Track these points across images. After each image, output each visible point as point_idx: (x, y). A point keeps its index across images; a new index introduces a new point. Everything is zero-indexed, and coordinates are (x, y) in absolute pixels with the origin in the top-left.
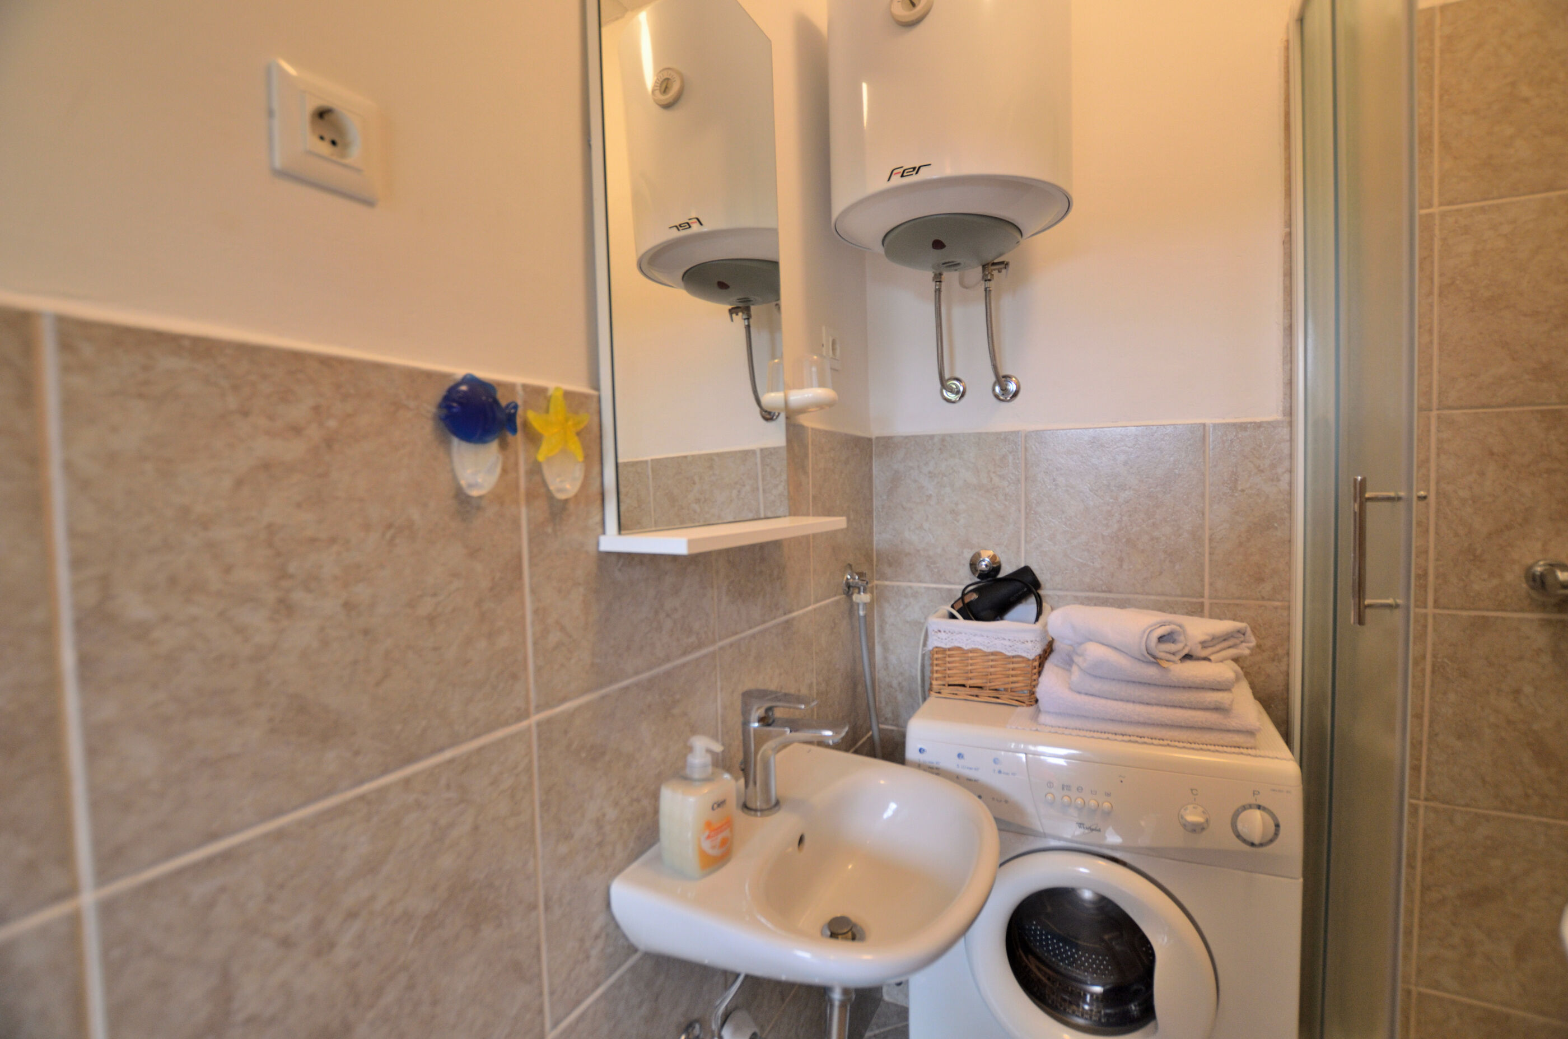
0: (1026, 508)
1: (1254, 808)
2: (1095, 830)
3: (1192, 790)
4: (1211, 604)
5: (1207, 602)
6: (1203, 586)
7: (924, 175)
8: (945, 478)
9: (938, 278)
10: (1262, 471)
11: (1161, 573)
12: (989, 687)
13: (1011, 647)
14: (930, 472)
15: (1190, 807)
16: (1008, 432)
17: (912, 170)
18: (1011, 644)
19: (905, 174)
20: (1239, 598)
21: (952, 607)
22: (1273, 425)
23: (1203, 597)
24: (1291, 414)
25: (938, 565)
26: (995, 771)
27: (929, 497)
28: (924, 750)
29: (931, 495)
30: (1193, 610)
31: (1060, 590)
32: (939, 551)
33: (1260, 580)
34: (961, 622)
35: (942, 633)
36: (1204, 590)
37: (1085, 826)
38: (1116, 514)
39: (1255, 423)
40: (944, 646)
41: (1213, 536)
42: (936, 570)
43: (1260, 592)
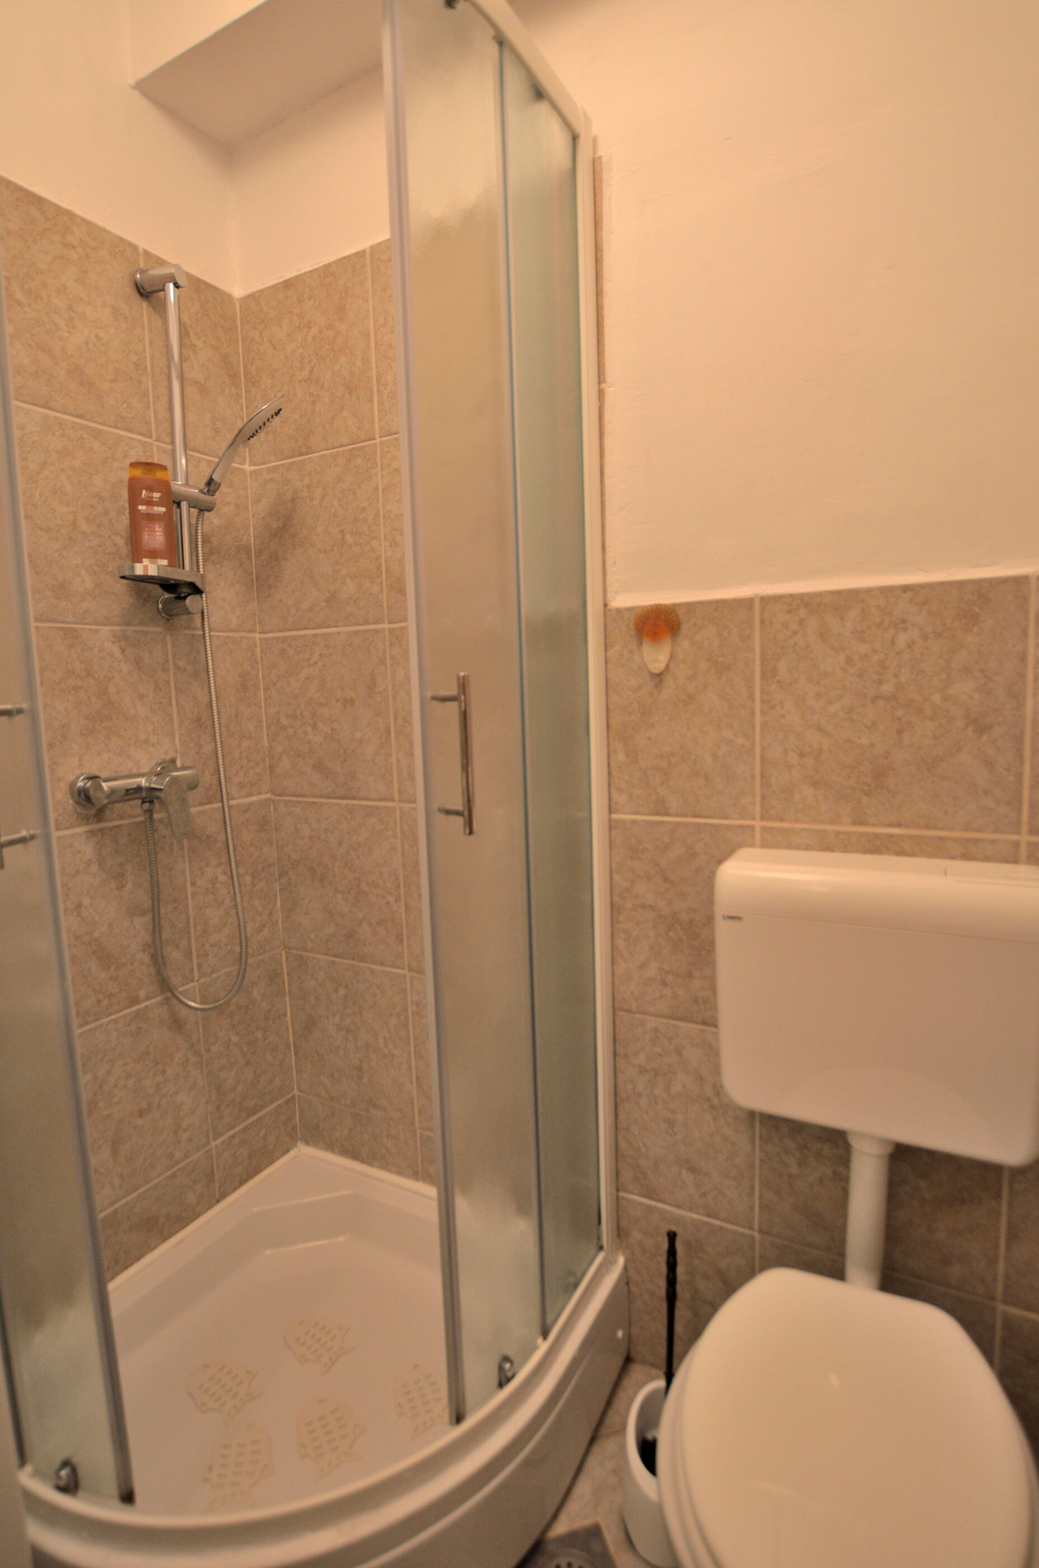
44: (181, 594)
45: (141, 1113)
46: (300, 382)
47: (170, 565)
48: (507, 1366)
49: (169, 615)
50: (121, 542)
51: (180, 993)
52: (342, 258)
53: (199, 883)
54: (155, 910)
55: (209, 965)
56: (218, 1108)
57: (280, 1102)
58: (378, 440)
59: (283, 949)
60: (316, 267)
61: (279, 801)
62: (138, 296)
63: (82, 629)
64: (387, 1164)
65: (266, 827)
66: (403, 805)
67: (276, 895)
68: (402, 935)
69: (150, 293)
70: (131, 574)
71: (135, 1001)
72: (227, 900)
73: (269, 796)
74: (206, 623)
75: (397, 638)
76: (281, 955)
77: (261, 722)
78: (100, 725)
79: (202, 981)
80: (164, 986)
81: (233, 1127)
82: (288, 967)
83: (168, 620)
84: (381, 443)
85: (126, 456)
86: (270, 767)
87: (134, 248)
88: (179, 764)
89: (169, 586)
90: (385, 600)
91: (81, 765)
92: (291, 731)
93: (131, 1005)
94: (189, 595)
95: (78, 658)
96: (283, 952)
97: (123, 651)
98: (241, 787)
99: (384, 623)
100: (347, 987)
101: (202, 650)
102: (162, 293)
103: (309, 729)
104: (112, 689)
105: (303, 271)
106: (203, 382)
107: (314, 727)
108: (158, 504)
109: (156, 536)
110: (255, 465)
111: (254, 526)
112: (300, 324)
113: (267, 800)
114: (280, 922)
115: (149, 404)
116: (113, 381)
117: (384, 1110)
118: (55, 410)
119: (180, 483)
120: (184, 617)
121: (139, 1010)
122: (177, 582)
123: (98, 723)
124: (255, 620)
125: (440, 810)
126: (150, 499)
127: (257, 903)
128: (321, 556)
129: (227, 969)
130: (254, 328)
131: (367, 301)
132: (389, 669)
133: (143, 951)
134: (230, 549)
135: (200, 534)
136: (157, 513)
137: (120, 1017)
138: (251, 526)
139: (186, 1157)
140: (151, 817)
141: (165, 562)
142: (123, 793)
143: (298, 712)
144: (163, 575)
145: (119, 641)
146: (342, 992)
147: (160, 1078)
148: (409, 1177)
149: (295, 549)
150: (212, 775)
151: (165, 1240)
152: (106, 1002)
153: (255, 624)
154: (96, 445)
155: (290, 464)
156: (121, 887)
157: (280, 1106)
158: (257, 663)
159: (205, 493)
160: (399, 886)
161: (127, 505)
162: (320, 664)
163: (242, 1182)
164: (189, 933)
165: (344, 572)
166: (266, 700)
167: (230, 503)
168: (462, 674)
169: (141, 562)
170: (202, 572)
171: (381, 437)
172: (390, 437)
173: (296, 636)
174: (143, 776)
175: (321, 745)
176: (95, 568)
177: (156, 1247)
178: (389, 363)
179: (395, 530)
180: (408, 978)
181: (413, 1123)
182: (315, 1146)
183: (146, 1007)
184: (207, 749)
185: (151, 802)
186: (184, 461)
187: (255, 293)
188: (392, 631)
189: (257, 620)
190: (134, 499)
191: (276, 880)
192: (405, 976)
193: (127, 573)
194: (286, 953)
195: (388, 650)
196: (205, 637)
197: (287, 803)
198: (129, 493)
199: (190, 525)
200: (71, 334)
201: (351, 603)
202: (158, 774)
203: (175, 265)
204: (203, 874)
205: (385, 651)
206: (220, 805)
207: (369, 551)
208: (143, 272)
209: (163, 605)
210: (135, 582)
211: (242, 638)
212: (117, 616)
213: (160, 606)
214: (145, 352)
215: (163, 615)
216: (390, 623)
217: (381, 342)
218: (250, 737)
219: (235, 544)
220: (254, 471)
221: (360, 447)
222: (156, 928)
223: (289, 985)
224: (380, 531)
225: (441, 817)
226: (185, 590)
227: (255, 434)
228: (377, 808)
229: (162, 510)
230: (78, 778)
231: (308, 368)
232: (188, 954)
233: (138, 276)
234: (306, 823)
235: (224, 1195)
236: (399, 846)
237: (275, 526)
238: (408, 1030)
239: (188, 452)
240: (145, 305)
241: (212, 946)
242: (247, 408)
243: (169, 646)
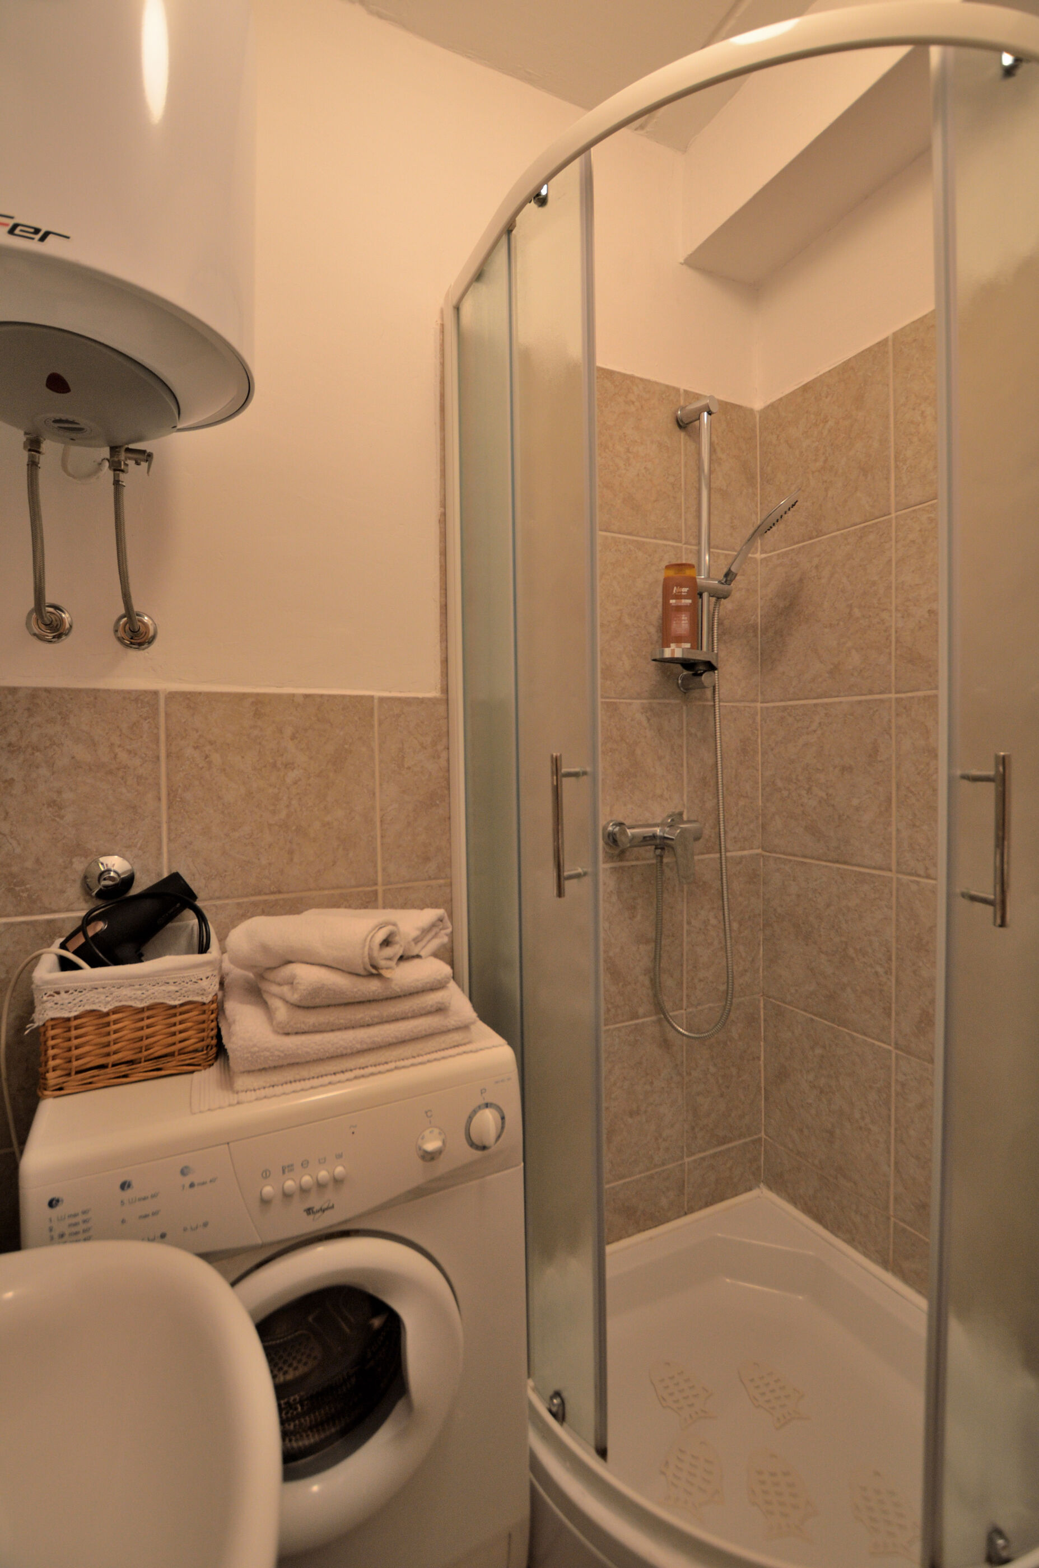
0: (169, 794)
1: (484, 1108)
2: (327, 1209)
3: (426, 1112)
4: (384, 891)
5: (380, 889)
6: (376, 872)
7: (52, 247)
8: (37, 754)
9: (34, 445)
10: (426, 748)
11: (334, 863)
12: (146, 1057)
13: (177, 992)
14: (10, 745)
15: (427, 1133)
16: (140, 691)
17: (32, 230)
18: (177, 989)
19: (17, 231)
20: (409, 881)
21: (63, 946)
22: (433, 701)
23: (376, 884)
24: (447, 691)
25: (28, 886)
26: (183, 1186)
27: (11, 782)
28: (58, 1201)
29: (12, 779)
30: (368, 900)
31: (219, 898)
32: (29, 864)
33: (427, 859)
34: (87, 972)
35: (63, 993)
36: (377, 876)
37: (315, 1210)
38: (285, 798)
39: (418, 698)
40: (66, 1015)
41: (384, 817)
42: (25, 895)
43: (427, 872)
44: (698, 671)
45: (631, 1114)
46: (813, 472)
47: (692, 648)
48: (1000, 1542)
49: (686, 689)
50: (653, 630)
51: (670, 1016)
52: (863, 352)
53: (693, 922)
54: (657, 941)
55: (696, 997)
56: (693, 1128)
57: (748, 1139)
58: (893, 515)
59: (762, 996)
60: (836, 365)
61: (769, 857)
62: (678, 429)
63: (620, 703)
64: (853, 1240)
65: (755, 880)
66: (900, 876)
67: (759, 944)
68: (890, 1009)
69: (687, 424)
70: (661, 657)
71: (635, 1016)
72: (716, 942)
73: (759, 851)
74: (717, 695)
75: (905, 708)
76: (759, 1001)
77: (757, 783)
78: (627, 781)
79: (690, 1010)
80: (659, 1008)
81: (704, 1151)
82: (765, 1014)
83: (685, 693)
84: (896, 517)
85: (661, 560)
86: (762, 824)
87: (677, 390)
88: (685, 817)
89: (688, 664)
90: (893, 671)
91: (611, 813)
92: (785, 793)
93: (632, 1019)
94: (705, 671)
95: (616, 725)
96: (762, 999)
97: (649, 720)
98: (735, 842)
99: (890, 692)
100: (824, 1047)
101: (711, 718)
102: (697, 423)
103: (804, 792)
104: (638, 752)
105: (820, 373)
106: (725, 488)
107: (809, 790)
108: (686, 597)
109: (682, 624)
110: (766, 552)
111: (761, 607)
112: (817, 421)
113: (757, 855)
114: (761, 970)
115: (681, 515)
116: (656, 501)
117: (855, 1183)
118: (613, 532)
119: (703, 577)
120: (698, 691)
121: (636, 1025)
122: (696, 661)
123: (626, 779)
124: (758, 691)
125: (963, 895)
126: (680, 594)
127: (741, 948)
128: (826, 630)
129: (711, 1005)
130: (772, 433)
131: (888, 385)
132: (894, 737)
133: (645, 975)
134: (739, 629)
135: (716, 616)
136: (685, 604)
137: (623, 1027)
138: (759, 608)
139: (663, 1164)
140: (661, 862)
141: (688, 645)
142: (641, 839)
143: (794, 776)
144: (686, 656)
145: (646, 712)
146: (818, 1051)
147: (648, 1087)
148: (875, 1261)
149: (800, 625)
150: (712, 828)
151: (639, 1231)
152: (613, 1011)
153: (757, 695)
154: (640, 554)
155: (800, 548)
156: (632, 917)
157: (746, 1144)
158: (757, 730)
159: (723, 584)
160: (890, 959)
161: (660, 600)
162: (819, 732)
163: (707, 1204)
164: (682, 965)
165: (849, 644)
166: (763, 763)
167: (742, 589)
168: (1002, 754)
169: (670, 647)
170: (716, 652)
171: (896, 512)
172: (906, 511)
173: (797, 705)
174: (658, 826)
175: (815, 808)
176: (633, 653)
177: (633, 1234)
178: (909, 439)
179: (908, 600)
180: (894, 1055)
181: (886, 1208)
182: (778, 1194)
183: (643, 1023)
184: (710, 805)
185: (663, 849)
186: (707, 558)
187: (775, 402)
188: (898, 701)
189: (759, 690)
190: (667, 594)
191: (760, 930)
192: (890, 1051)
193: (658, 657)
194: (764, 999)
195: (893, 721)
196: (715, 707)
197: (776, 859)
198: (663, 592)
199: (709, 611)
200: (627, 470)
201: (856, 674)
202: (670, 826)
203: (710, 396)
204: (697, 915)
205: (890, 721)
206: (718, 855)
207: (878, 623)
208: (682, 408)
209: (682, 680)
210: (662, 663)
211: (745, 707)
212: (647, 691)
213: (680, 681)
214: (680, 473)
215: (682, 689)
216: (897, 692)
217: (901, 421)
218: (747, 797)
219: (744, 624)
220: (765, 558)
221: (873, 524)
222: (656, 958)
223: (765, 1031)
224: (891, 603)
225: (964, 903)
226: (702, 668)
227: (772, 526)
228: (872, 876)
229: (689, 601)
230: (608, 823)
231: (823, 458)
232: (680, 984)
233: (679, 412)
234: (794, 880)
235: (691, 1210)
236: (894, 916)
237: (781, 605)
238: (890, 1110)
239: (712, 550)
240: (682, 434)
241: (700, 981)
242: (761, 504)
243: (685, 715)
